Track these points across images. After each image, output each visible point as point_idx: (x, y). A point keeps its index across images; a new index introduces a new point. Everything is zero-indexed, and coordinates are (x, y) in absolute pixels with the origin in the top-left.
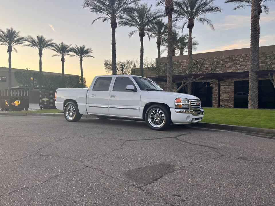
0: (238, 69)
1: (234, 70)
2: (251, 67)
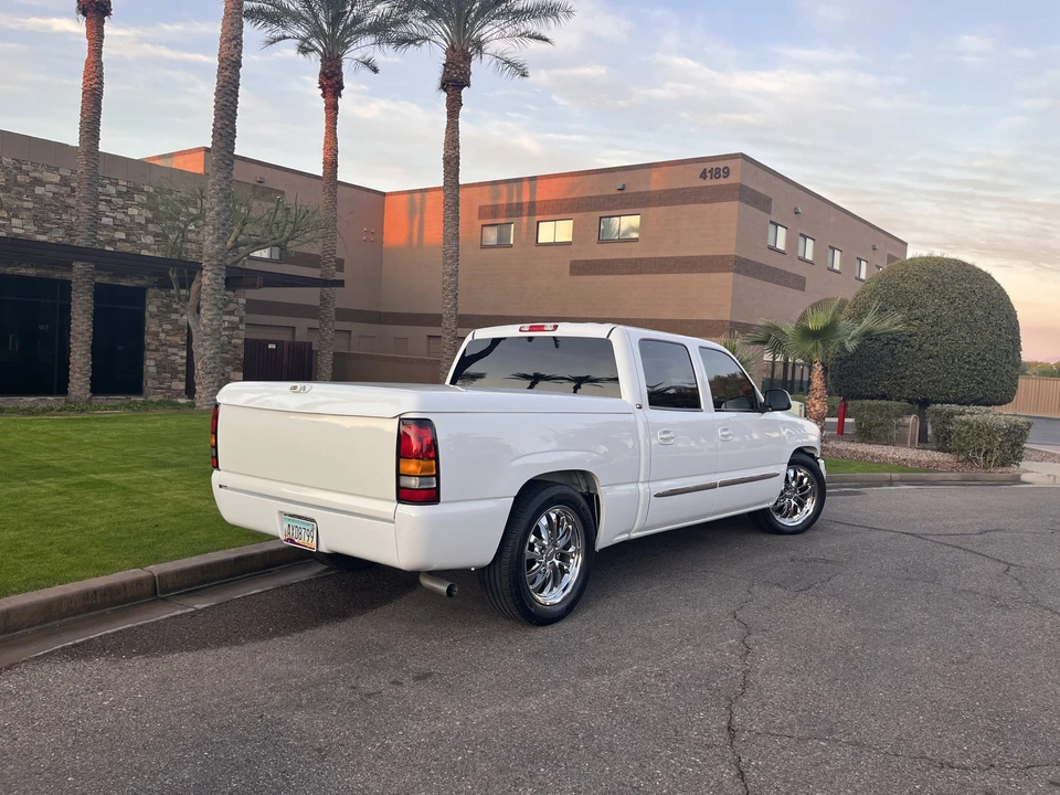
2: (218, 253)
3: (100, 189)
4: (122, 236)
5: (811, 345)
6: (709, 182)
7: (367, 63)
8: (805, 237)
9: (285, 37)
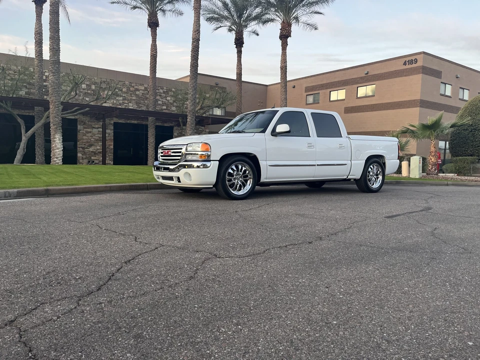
0: (120, 104)
1: (113, 104)
3: (157, 91)
4: (165, 107)
5: (429, 133)
6: (408, 66)
7: (254, 32)
8: (464, 89)
9: (221, 27)
